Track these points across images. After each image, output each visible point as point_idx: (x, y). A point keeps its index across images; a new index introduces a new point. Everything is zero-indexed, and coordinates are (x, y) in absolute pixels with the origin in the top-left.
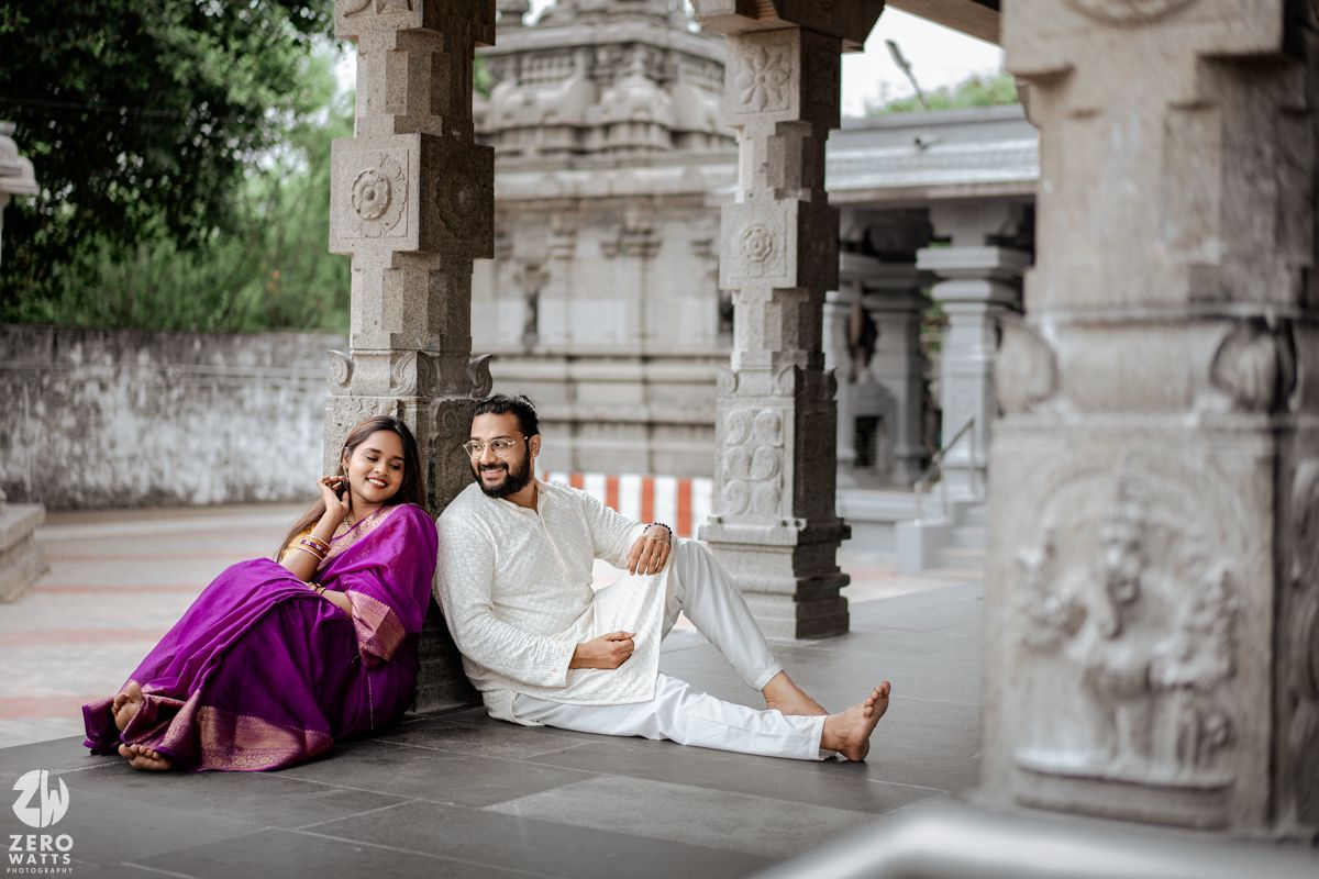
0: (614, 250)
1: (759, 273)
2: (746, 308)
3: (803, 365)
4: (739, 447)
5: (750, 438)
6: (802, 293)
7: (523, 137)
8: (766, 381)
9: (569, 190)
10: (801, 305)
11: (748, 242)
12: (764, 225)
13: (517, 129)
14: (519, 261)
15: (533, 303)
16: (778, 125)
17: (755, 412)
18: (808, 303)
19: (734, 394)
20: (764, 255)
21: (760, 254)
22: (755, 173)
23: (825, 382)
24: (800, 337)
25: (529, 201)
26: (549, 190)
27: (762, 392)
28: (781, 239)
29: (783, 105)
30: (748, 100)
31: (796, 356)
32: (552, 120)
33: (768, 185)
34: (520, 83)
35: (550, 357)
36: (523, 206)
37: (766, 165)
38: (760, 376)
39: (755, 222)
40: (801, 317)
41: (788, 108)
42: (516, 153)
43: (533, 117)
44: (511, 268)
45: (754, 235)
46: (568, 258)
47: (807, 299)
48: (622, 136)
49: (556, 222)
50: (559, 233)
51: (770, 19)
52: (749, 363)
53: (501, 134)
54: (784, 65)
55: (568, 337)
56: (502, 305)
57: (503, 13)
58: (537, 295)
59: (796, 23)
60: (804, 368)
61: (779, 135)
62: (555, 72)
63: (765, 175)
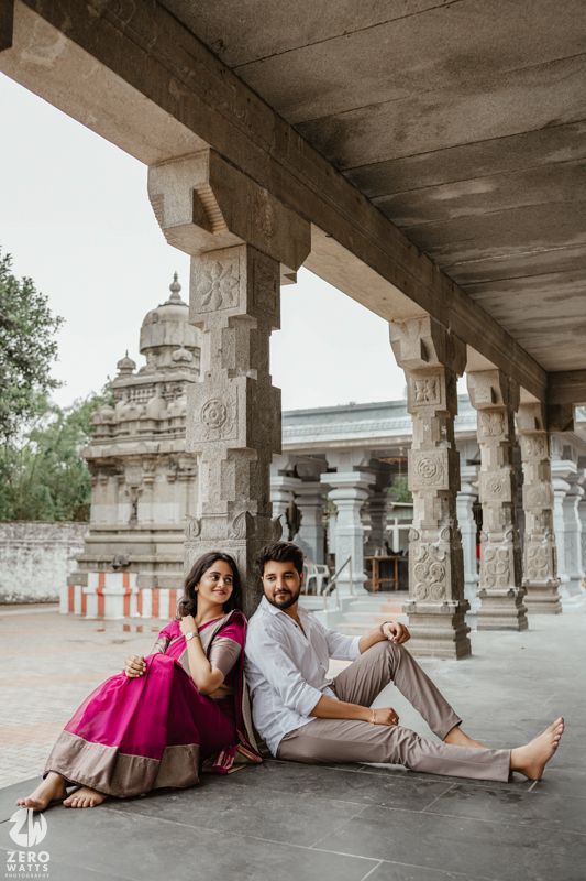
0: (173, 480)
1: (216, 437)
2: (206, 466)
3: (254, 513)
6: (252, 453)
7: (130, 425)
8: (223, 526)
9: (153, 450)
10: (251, 463)
11: (207, 413)
12: (220, 399)
13: (128, 421)
14: (128, 485)
15: (135, 505)
16: (229, 319)
18: (257, 462)
19: (197, 538)
20: (220, 422)
21: (216, 422)
22: (212, 358)
23: (272, 526)
24: (251, 489)
25: (132, 455)
26: (142, 450)
27: (220, 536)
28: (234, 408)
29: (234, 304)
30: (207, 303)
31: (247, 504)
32: (143, 417)
33: (223, 367)
34: (129, 401)
35: (143, 531)
36: (130, 458)
37: (221, 351)
38: (218, 521)
39: (212, 396)
40: (251, 474)
41: (238, 305)
42: (127, 433)
43: (136, 417)
44: (125, 488)
45: (212, 406)
46: (150, 483)
47: (256, 458)
48: (177, 424)
49: (146, 464)
50: (147, 471)
51: (223, 234)
52: (208, 511)
53: (120, 423)
54: (235, 273)
55: (152, 521)
56: (120, 505)
57: (122, 369)
58: (136, 501)
59: (243, 238)
60: (254, 515)
61: (231, 327)
62: (146, 395)
63: (220, 359)
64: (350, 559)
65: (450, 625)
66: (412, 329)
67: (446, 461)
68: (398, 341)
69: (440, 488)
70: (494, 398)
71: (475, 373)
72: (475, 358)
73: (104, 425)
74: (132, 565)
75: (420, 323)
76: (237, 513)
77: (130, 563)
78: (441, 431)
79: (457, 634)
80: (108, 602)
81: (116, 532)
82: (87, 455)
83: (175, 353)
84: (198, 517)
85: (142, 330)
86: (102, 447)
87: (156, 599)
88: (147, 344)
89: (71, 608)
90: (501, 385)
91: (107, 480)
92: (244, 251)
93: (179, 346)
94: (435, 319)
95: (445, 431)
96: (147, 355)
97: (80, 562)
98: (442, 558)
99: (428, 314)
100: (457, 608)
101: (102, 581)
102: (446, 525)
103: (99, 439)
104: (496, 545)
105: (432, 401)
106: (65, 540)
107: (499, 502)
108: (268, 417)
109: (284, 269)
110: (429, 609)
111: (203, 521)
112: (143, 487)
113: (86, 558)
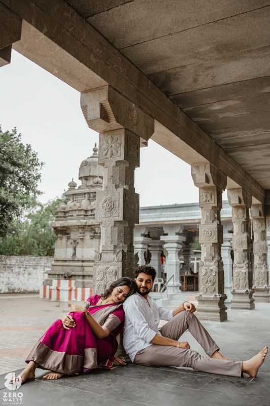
0: (92, 238)
1: (109, 215)
2: (104, 229)
4: (102, 282)
5: (105, 278)
6: (125, 223)
7: (74, 212)
8: (112, 256)
9: (84, 224)
10: (125, 227)
11: (105, 204)
12: (111, 198)
13: (72, 210)
14: (72, 239)
15: (75, 249)
16: (116, 162)
17: (107, 268)
18: (128, 227)
19: (100, 262)
20: (111, 208)
21: (109, 209)
22: (108, 179)
23: (134, 256)
24: (124, 239)
25: (74, 226)
26: (79, 224)
27: (110, 261)
28: (118, 202)
29: (119, 155)
30: (106, 154)
31: (123, 246)
32: (80, 209)
33: (113, 184)
34: (73, 201)
35: (78, 261)
36: (73, 227)
37: (112, 176)
38: (109, 254)
39: (108, 197)
40: (125, 232)
41: (120, 156)
42: (72, 216)
43: (76, 208)
44: (70, 241)
45: (108, 201)
46: (82, 239)
47: (127, 226)
48: (95, 212)
49: (80, 230)
50: (81, 233)
51: (114, 123)
52: (105, 249)
53: (69, 211)
54: (119, 141)
55: (83, 256)
56: (68, 249)
57: (70, 186)
58: (76, 247)
59: (122, 125)
60: (126, 251)
61: (117, 165)
62: (81, 199)
63: (112, 180)
64: (173, 276)
65: (217, 305)
66: (201, 169)
67: (217, 230)
68: (195, 174)
69: (213, 242)
70: (240, 201)
71: (231, 190)
72: (231, 183)
73: (61, 212)
74: (73, 277)
75: (205, 166)
76: (118, 251)
77: (72, 275)
78: (214, 216)
79: (221, 310)
80: (61, 293)
81: (66, 261)
82: (53, 225)
83: (95, 179)
84: (100, 252)
85: (80, 169)
86: (60, 222)
87: (83, 292)
88: (82, 175)
89: (45, 296)
90: (243, 195)
91: (62, 237)
92: (123, 131)
93: (96, 176)
94: (212, 165)
95: (216, 216)
96: (82, 180)
97: (49, 274)
98: (214, 275)
99: (209, 162)
100: (221, 298)
101: (59, 283)
102: (216, 259)
103: (59, 218)
104: (240, 270)
105: (210, 202)
106: (42, 264)
107: (242, 249)
108: (133, 206)
109: (142, 140)
110: (208, 298)
111: (103, 254)
112: (79, 241)
113: (52, 273)
